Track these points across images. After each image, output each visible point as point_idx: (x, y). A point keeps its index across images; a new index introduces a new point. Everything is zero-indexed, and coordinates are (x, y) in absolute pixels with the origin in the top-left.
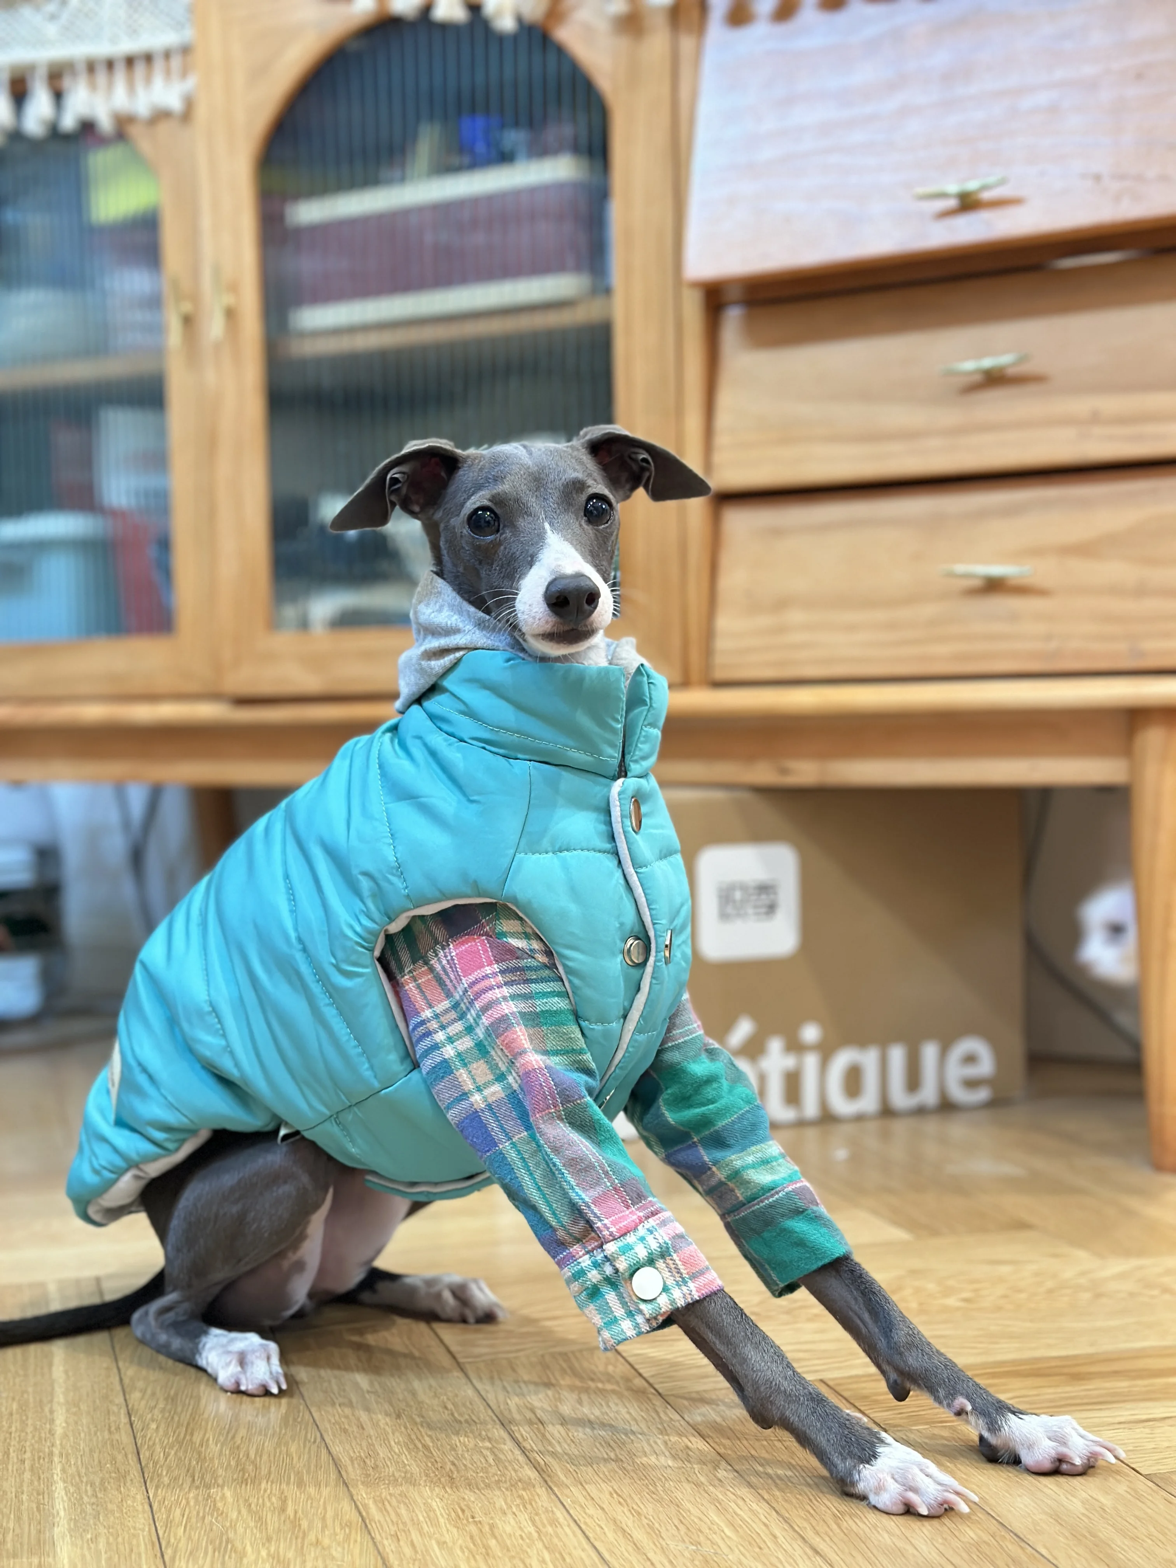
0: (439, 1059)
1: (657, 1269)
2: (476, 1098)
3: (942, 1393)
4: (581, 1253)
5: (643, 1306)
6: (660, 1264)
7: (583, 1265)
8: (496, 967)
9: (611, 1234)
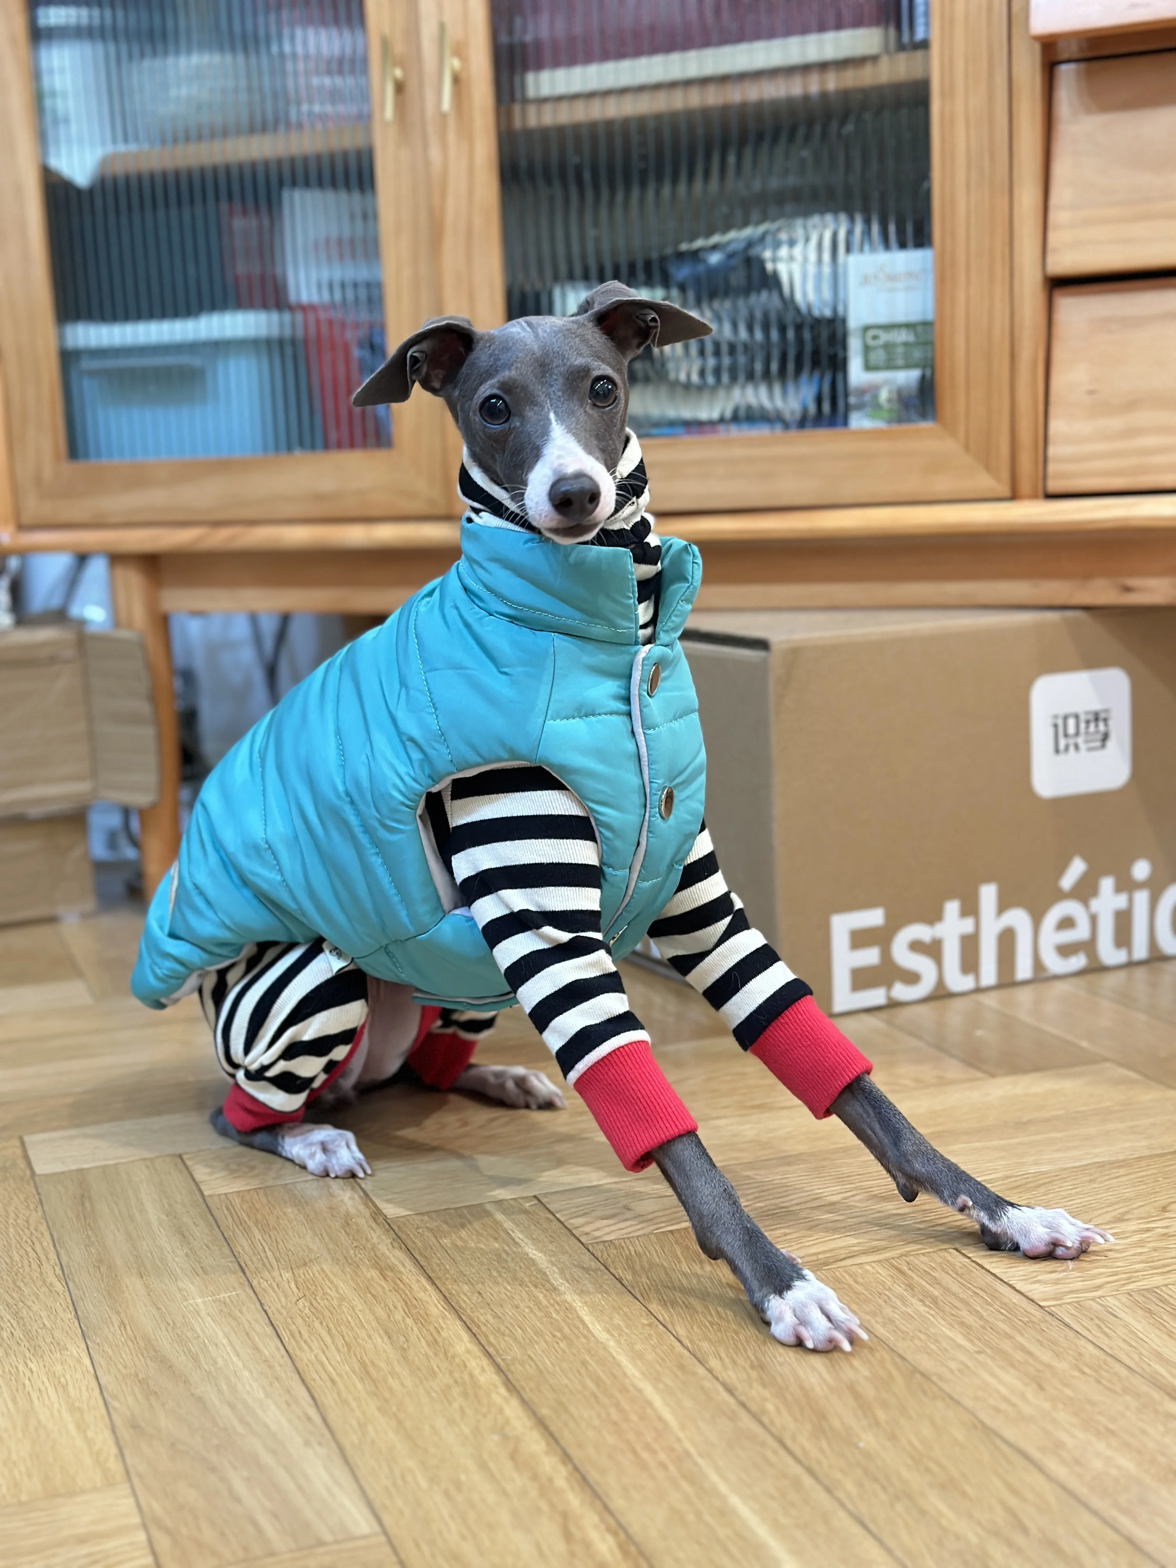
3: (946, 1193)
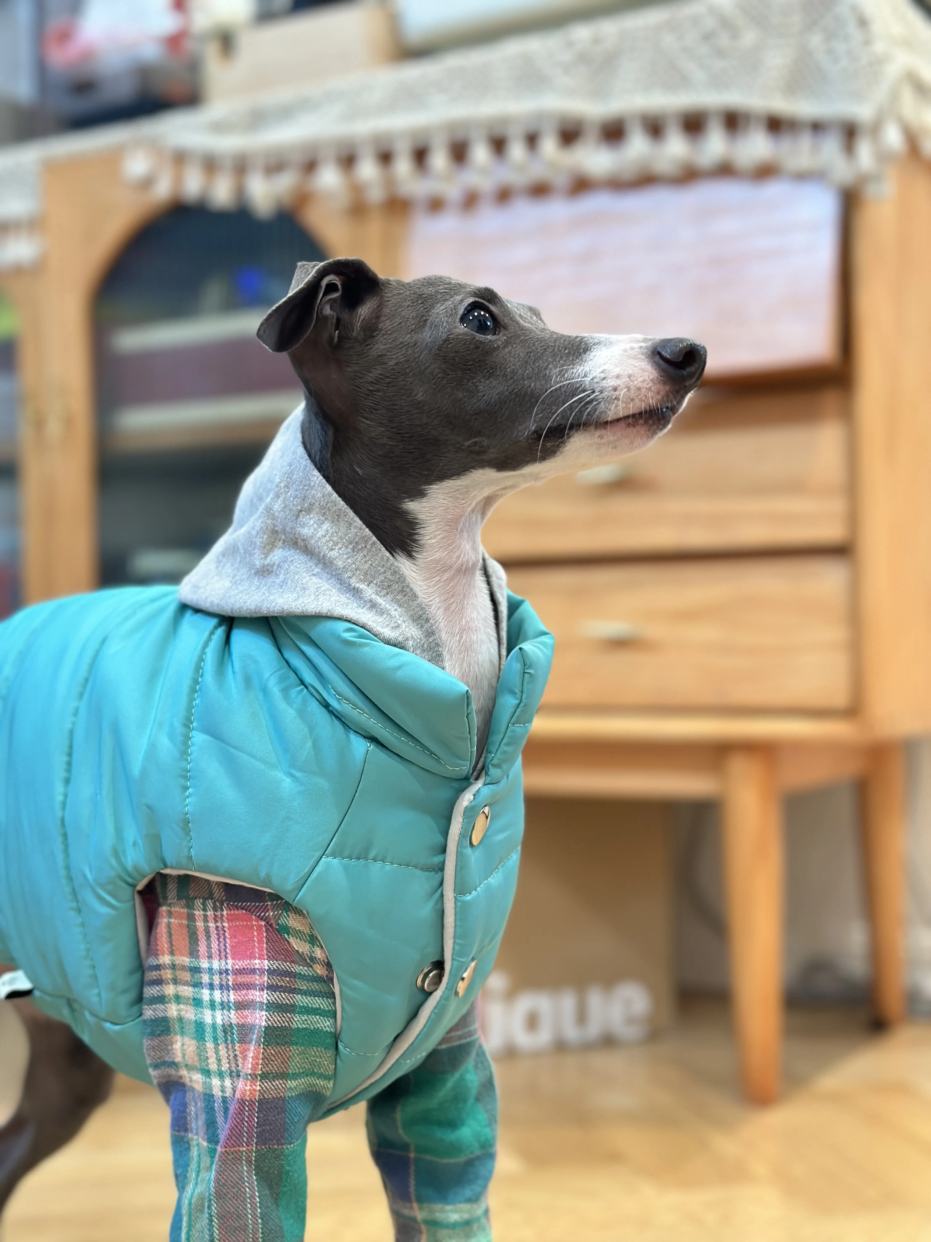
2: (184, 1073)
8: (266, 964)
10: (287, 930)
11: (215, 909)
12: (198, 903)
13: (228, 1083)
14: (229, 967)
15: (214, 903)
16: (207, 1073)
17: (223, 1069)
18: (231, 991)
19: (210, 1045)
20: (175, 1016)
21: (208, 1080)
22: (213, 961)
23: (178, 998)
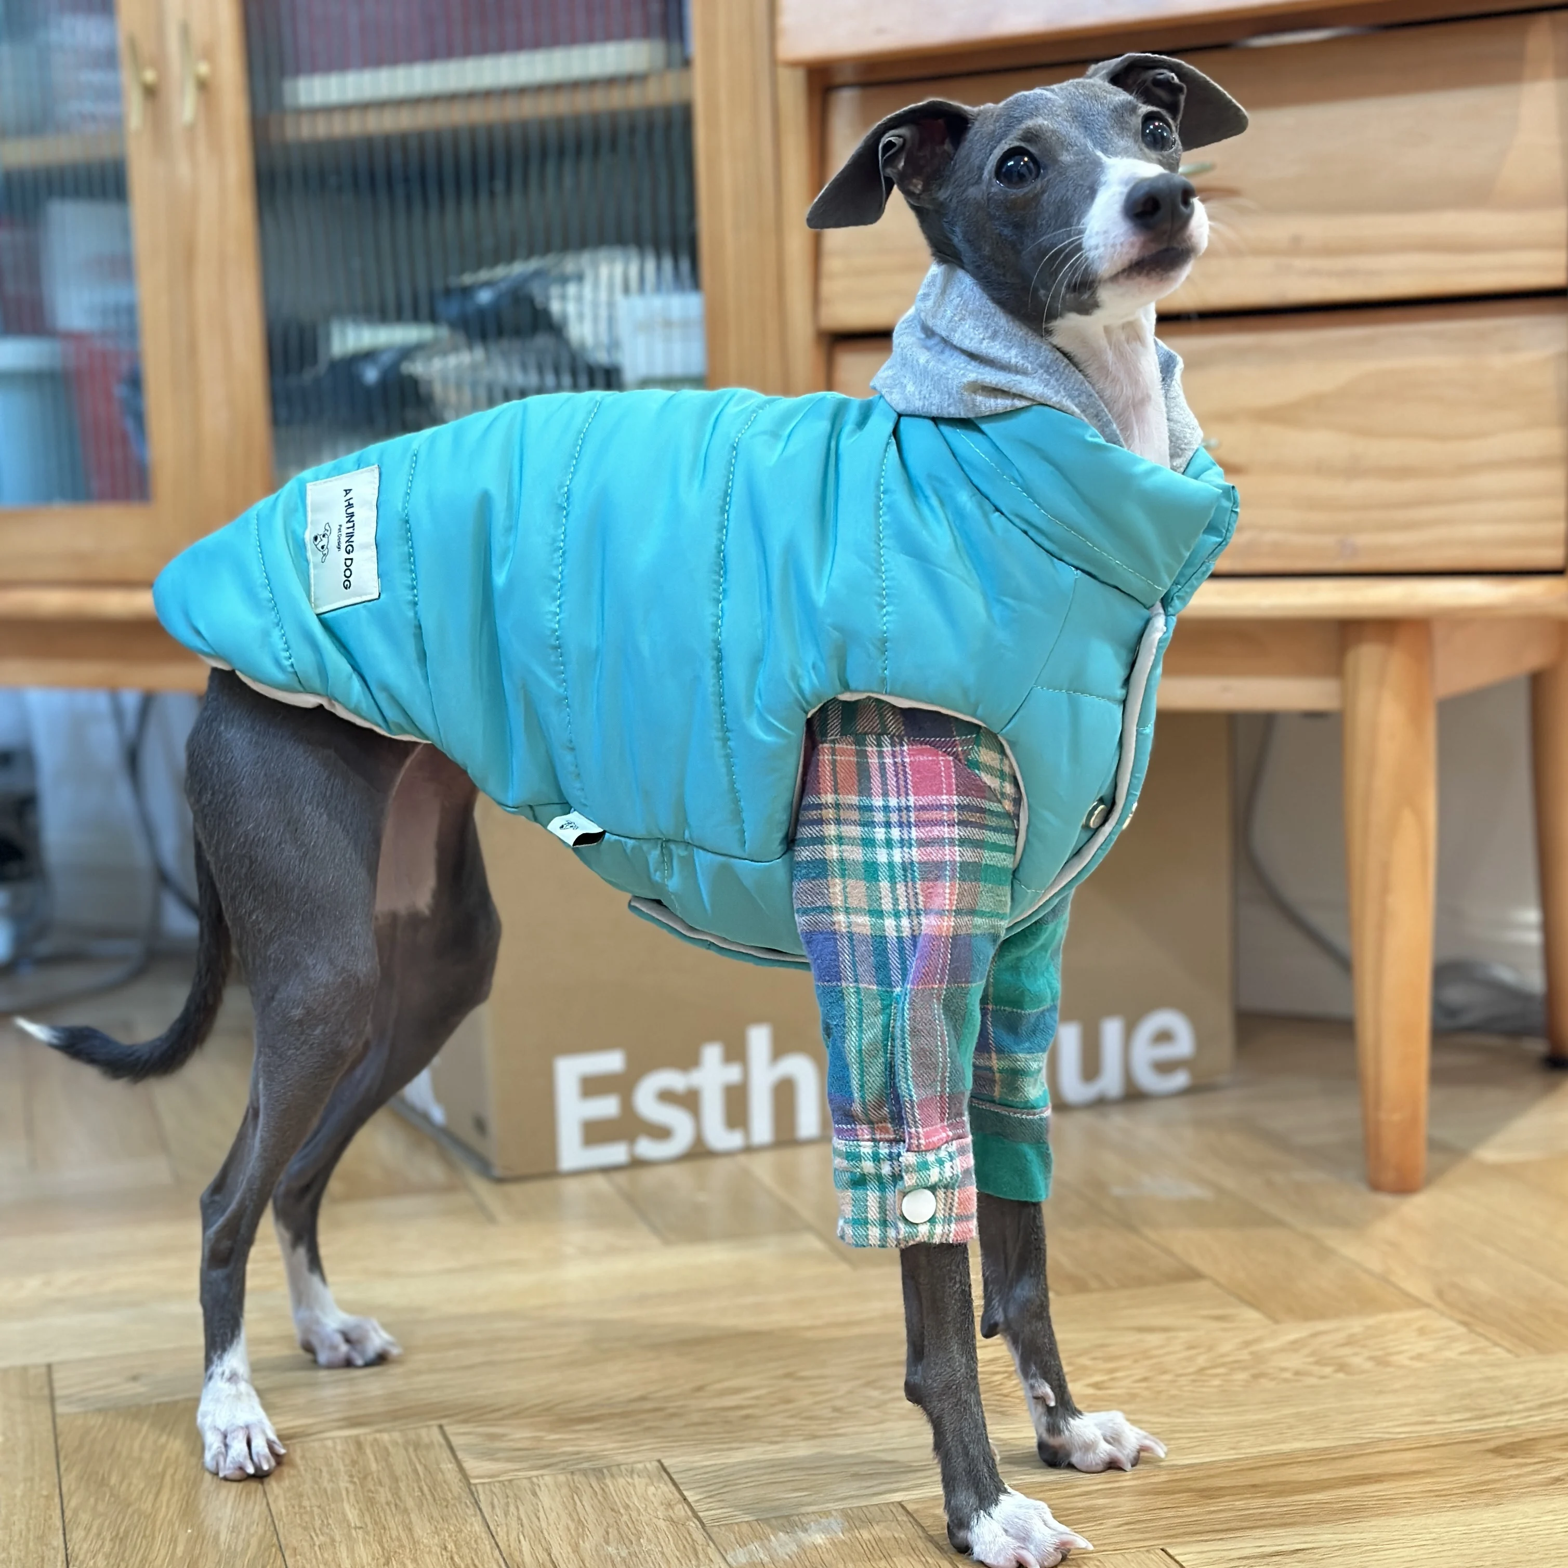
0: (818, 856)
1: (936, 1196)
2: (841, 918)
4: (867, 1137)
5: (901, 1225)
6: (941, 1193)
7: (862, 1150)
8: (955, 799)
9: (919, 1146)
10: (976, 765)
11: (893, 744)
12: (871, 739)
13: (905, 922)
14: (911, 803)
15: (891, 739)
16: (878, 913)
17: (900, 908)
18: (913, 829)
19: (885, 885)
20: (835, 858)
21: (880, 921)
22: (890, 799)
23: (840, 840)
